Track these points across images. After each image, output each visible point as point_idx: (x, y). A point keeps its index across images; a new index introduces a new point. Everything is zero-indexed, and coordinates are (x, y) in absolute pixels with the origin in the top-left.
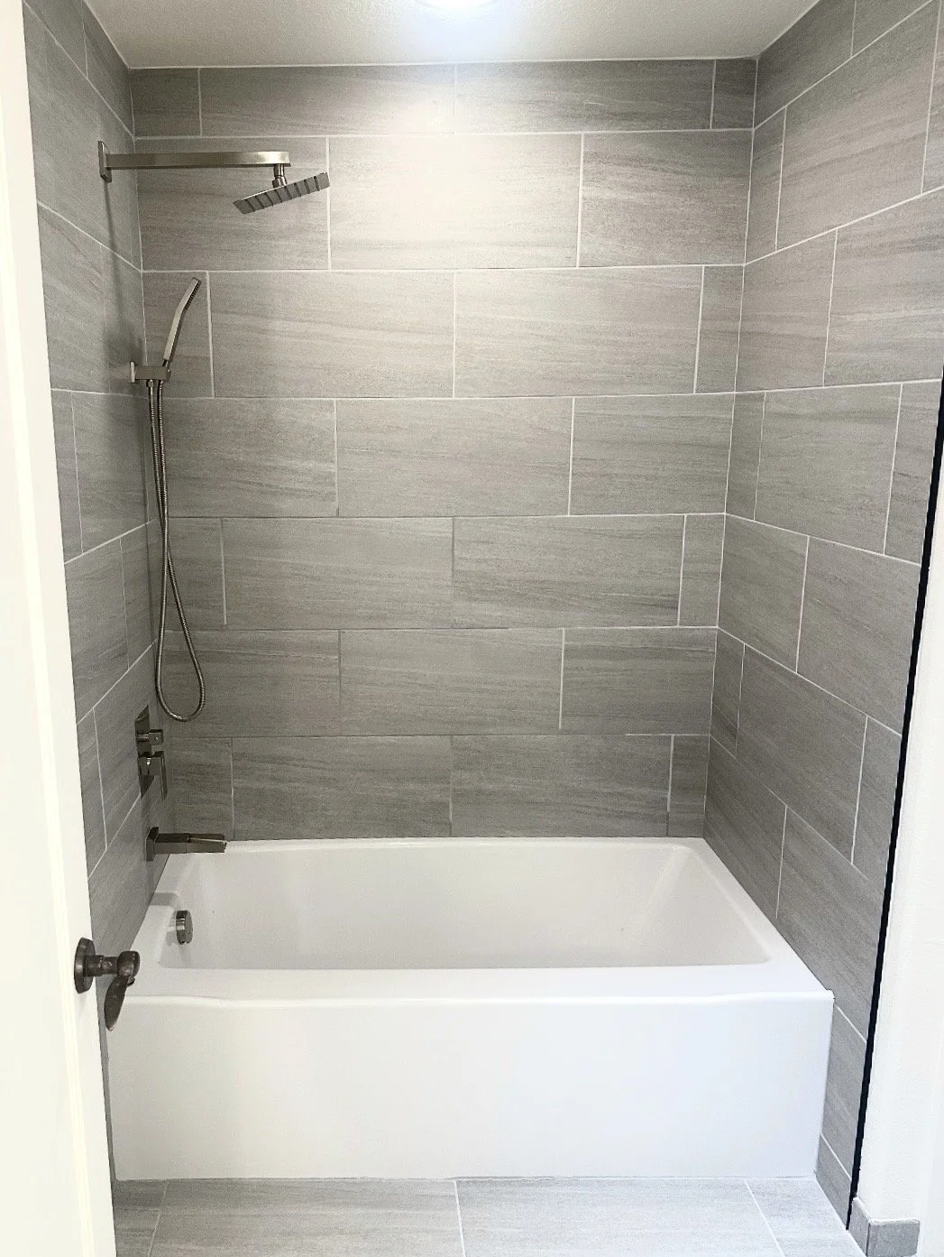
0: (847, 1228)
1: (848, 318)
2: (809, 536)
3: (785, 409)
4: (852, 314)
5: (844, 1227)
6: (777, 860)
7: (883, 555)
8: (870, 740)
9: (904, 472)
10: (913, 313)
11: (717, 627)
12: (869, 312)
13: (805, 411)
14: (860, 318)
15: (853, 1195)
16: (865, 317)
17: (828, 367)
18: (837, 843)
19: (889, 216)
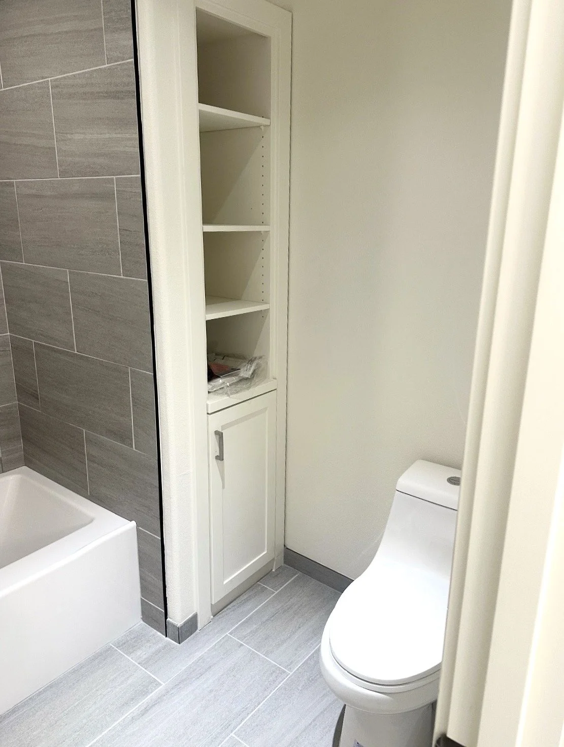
0: (166, 636)
1: (69, 136)
2: (68, 270)
3: (34, 191)
4: (72, 134)
5: (164, 637)
6: (83, 463)
7: (122, 277)
8: (133, 379)
9: (126, 228)
10: (114, 136)
11: (9, 334)
12: (84, 133)
13: (49, 193)
14: (77, 137)
15: (166, 618)
16: (82, 136)
17: (60, 166)
18: (123, 441)
19: (87, 75)
